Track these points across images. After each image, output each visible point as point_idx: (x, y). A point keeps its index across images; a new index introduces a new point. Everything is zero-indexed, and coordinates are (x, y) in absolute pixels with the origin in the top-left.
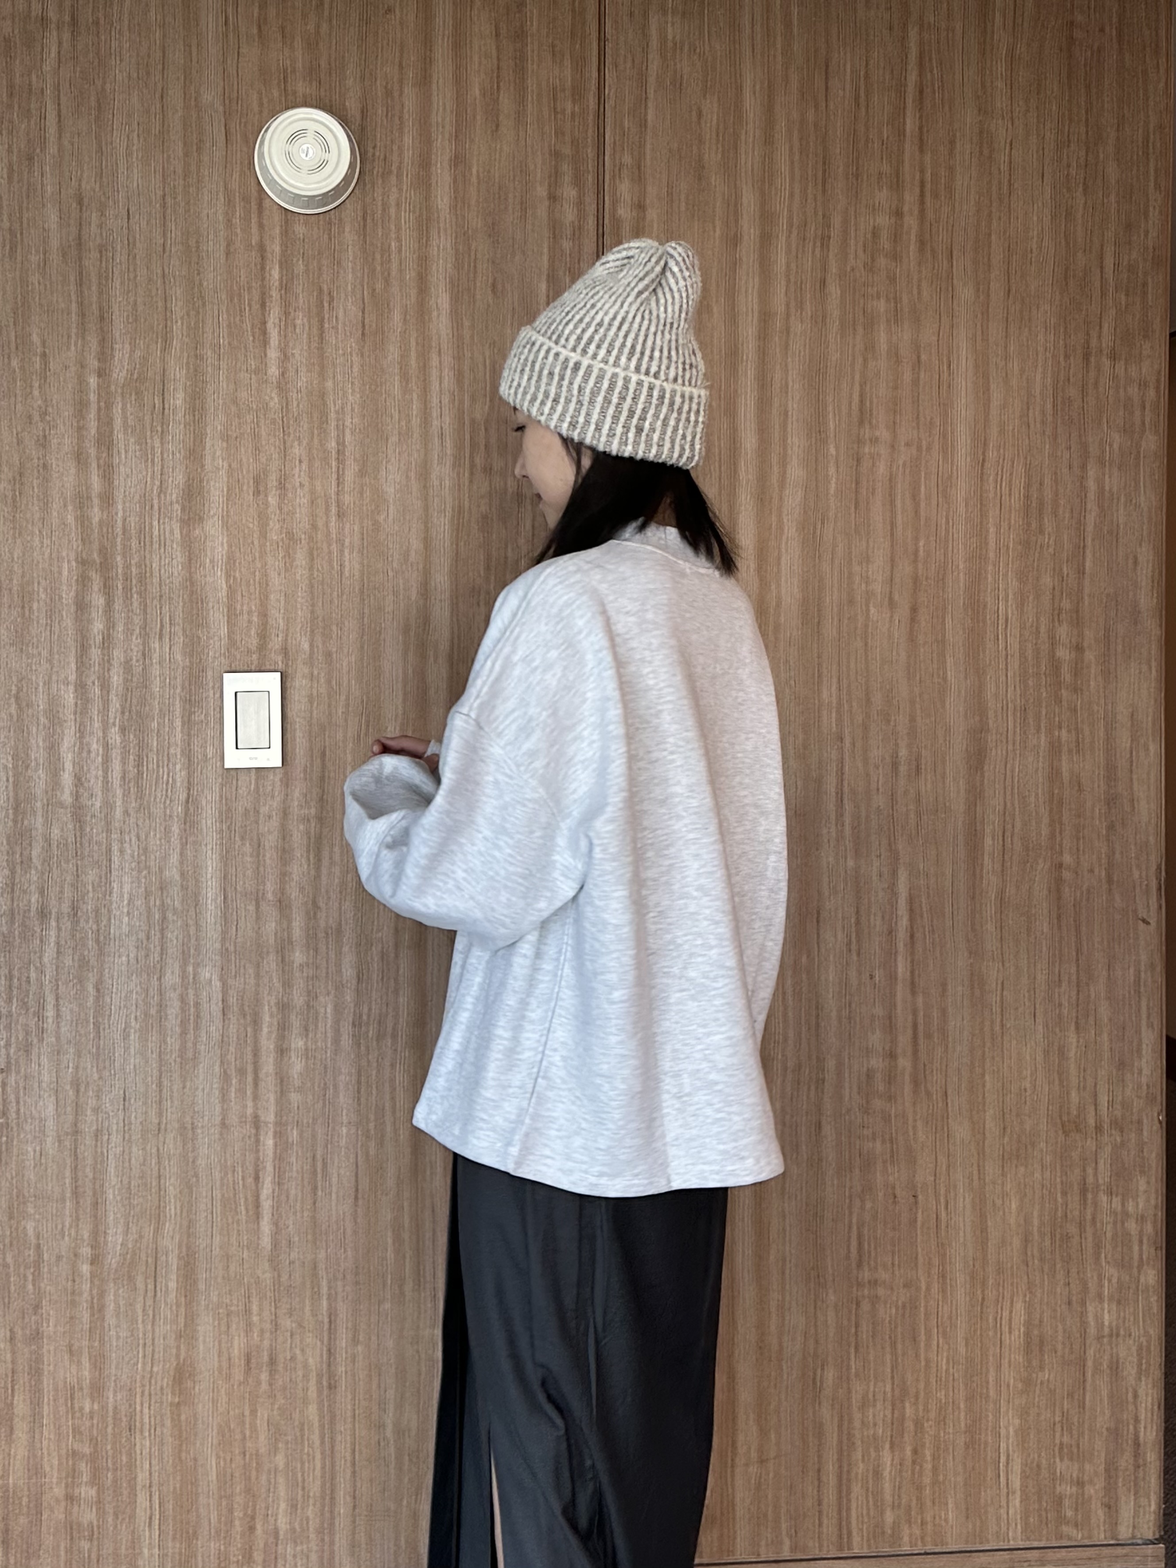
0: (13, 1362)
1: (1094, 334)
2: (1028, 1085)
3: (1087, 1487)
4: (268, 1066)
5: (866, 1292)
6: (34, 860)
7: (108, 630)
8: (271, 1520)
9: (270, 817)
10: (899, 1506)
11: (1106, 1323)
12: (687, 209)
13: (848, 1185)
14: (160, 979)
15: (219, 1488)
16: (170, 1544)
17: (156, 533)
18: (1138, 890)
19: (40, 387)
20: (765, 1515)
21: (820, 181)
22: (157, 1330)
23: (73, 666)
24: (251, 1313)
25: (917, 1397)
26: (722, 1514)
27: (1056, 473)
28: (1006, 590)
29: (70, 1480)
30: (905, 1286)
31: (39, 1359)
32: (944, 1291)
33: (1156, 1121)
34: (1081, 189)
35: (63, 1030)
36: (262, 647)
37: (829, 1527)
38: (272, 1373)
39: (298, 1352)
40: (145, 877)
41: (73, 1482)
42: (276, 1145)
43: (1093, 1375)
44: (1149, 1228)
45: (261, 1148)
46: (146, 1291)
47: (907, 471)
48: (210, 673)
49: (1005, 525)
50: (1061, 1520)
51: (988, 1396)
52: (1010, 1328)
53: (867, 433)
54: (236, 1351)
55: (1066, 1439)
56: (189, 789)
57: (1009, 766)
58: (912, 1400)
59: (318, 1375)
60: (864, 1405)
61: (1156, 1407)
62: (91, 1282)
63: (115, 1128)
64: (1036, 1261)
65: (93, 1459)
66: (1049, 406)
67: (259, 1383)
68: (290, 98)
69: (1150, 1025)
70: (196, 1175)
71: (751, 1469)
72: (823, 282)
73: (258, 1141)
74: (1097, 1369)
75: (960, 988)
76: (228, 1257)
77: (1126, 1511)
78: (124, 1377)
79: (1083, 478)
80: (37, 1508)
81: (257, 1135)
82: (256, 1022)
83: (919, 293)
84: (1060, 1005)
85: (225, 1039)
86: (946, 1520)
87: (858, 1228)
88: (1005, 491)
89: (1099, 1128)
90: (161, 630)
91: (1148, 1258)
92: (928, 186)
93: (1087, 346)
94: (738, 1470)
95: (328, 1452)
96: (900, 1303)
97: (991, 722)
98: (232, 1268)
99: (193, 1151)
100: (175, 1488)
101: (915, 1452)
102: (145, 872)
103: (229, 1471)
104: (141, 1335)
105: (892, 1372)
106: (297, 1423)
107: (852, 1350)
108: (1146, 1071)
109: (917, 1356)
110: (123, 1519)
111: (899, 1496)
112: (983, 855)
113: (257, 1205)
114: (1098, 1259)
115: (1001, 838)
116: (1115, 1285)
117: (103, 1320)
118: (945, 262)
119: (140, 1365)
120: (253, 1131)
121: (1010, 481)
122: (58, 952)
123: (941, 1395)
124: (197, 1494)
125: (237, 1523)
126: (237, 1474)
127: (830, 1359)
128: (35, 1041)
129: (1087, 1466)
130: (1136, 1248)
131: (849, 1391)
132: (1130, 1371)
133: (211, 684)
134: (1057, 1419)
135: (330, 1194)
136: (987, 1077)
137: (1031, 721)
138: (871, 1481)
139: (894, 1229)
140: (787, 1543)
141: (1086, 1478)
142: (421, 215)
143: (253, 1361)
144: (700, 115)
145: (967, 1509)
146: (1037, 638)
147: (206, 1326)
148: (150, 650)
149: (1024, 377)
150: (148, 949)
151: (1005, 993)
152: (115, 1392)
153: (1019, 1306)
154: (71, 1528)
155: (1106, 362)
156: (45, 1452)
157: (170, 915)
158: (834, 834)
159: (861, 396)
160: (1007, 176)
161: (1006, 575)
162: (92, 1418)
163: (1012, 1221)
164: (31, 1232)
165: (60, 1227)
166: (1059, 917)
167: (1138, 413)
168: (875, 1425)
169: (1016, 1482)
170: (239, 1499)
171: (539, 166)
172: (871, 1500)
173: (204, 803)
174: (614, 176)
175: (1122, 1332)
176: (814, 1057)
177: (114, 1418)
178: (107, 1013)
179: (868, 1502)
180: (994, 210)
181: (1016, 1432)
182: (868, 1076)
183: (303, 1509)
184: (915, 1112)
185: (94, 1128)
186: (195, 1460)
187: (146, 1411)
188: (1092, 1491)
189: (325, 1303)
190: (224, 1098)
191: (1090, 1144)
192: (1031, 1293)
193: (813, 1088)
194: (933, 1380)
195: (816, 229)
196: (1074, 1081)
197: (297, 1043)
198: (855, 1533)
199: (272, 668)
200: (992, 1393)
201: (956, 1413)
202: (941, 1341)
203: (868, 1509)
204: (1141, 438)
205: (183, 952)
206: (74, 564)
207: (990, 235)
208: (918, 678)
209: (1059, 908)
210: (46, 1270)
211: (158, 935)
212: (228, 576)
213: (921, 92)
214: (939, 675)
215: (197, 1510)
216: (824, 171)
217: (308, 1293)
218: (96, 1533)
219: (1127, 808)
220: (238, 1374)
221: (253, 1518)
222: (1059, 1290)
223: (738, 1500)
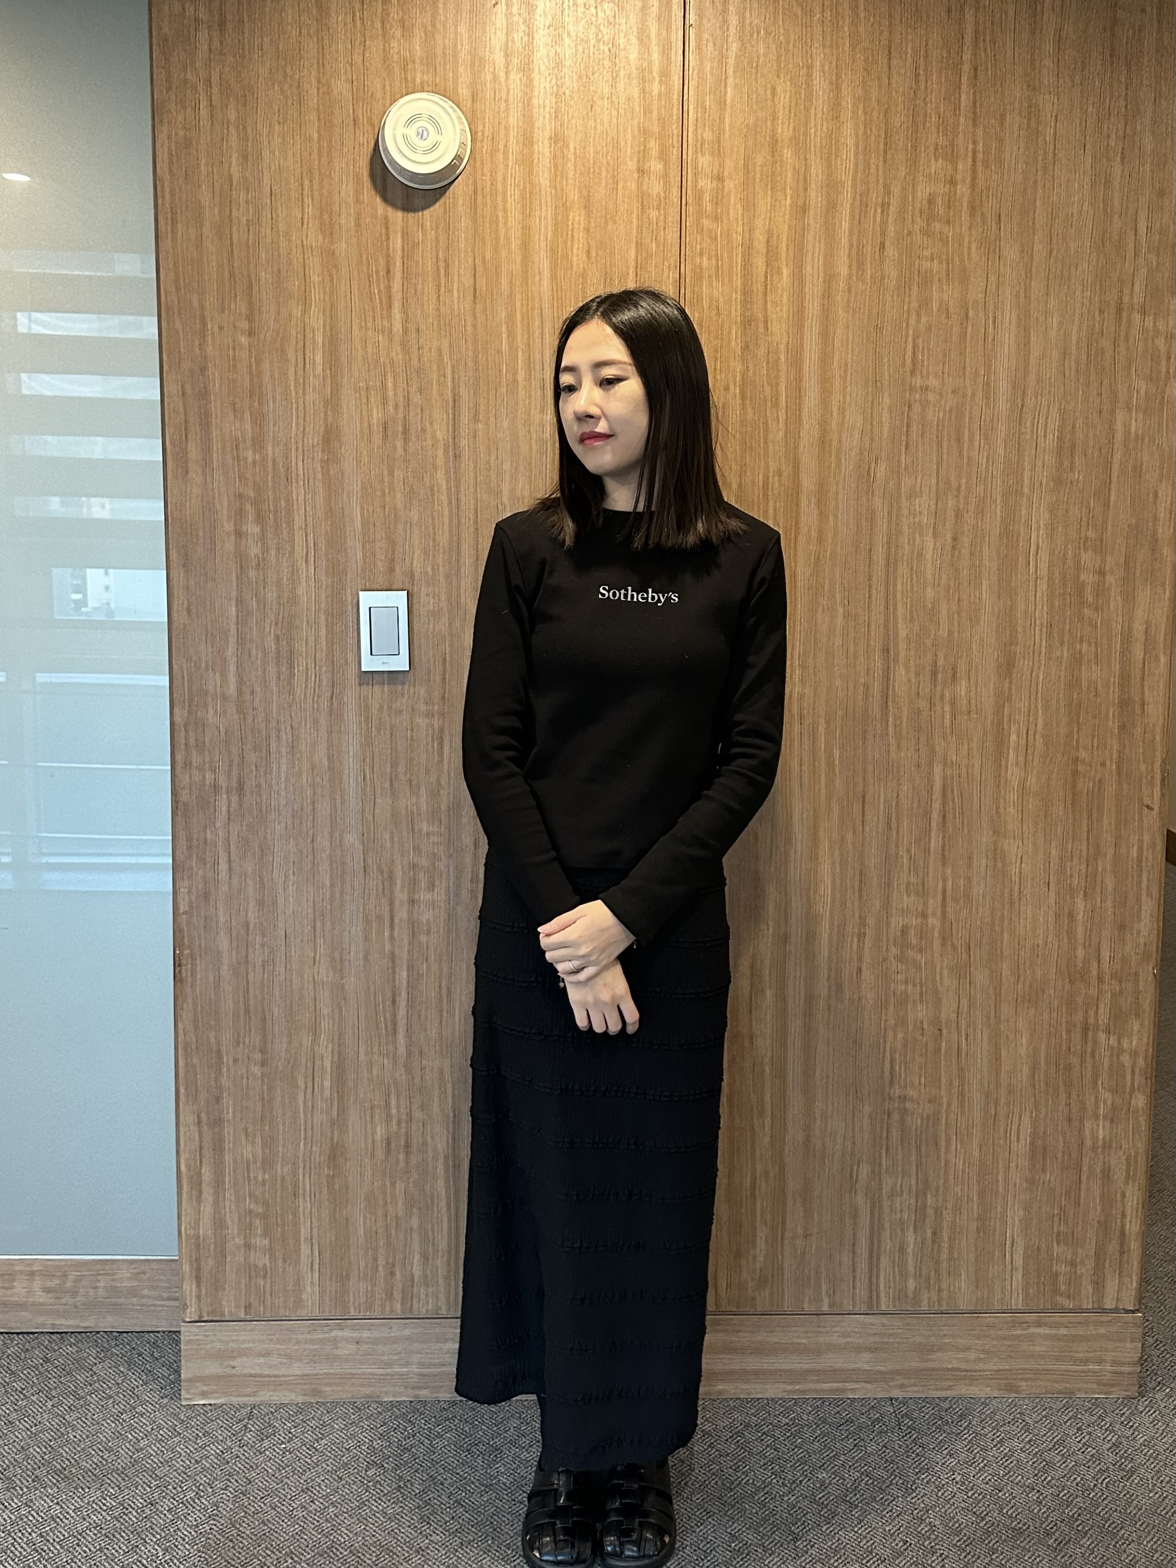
0: (200, 1141)
1: (1126, 291)
2: (1041, 942)
3: (1079, 1267)
4: (402, 914)
5: (896, 1105)
6: (207, 744)
7: (263, 554)
8: (408, 1267)
9: (401, 712)
10: (920, 1275)
11: (1101, 1137)
12: (761, 180)
13: (883, 1018)
14: (313, 841)
15: (367, 1241)
16: (328, 1283)
17: (301, 472)
18: (1144, 781)
19: (200, 345)
20: (809, 1279)
21: (882, 153)
22: (315, 1118)
23: (234, 584)
24: (390, 1108)
25: (937, 1191)
26: (773, 1276)
27: (1087, 418)
28: (1038, 522)
29: (248, 1231)
30: (930, 1102)
31: (221, 1140)
32: (962, 1106)
33: (1152, 975)
34: (1119, 159)
35: (235, 881)
36: (392, 570)
37: (861, 1291)
38: (407, 1154)
39: (429, 1138)
40: (298, 760)
41: (250, 1234)
42: (408, 976)
43: (1087, 1178)
44: (1141, 1062)
45: (397, 977)
46: (306, 1088)
47: (953, 418)
48: (349, 591)
49: (1039, 463)
50: (1056, 1291)
51: (997, 1192)
52: (1018, 1138)
53: (918, 381)
54: (379, 1136)
55: (1062, 1228)
56: (333, 687)
57: (1034, 674)
58: (934, 1192)
59: (445, 1157)
60: (892, 1195)
61: (1140, 1206)
62: (262, 1080)
63: (278, 960)
64: (1042, 1085)
65: (264, 1217)
66: (1084, 357)
67: (398, 1162)
68: (410, 84)
69: (1148, 894)
70: (345, 999)
71: (799, 1242)
72: (882, 246)
73: (394, 972)
74: (1091, 1173)
75: (984, 861)
76: (370, 1064)
77: (1111, 1286)
78: (289, 1154)
79: (1111, 423)
80: (221, 1254)
81: (393, 968)
82: (391, 878)
83: (969, 254)
84: (1071, 876)
85: (367, 890)
86: (959, 1289)
87: (891, 1054)
88: (1041, 433)
89: (1100, 980)
90: (307, 555)
91: (1139, 1086)
92: (980, 156)
93: (1120, 302)
94: (786, 1242)
95: (453, 1217)
96: (925, 1115)
97: (1020, 637)
98: (375, 1072)
99: (342, 979)
100: (331, 1241)
101: (934, 1234)
102: (298, 755)
103: (374, 1229)
104: (302, 1122)
105: (917, 1169)
106: (428, 1192)
107: (884, 1151)
108: (1144, 932)
109: (938, 1158)
110: (290, 1264)
111: (920, 1268)
112: (1008, 749)
113: (395, 1024)
114: (1095, 1083)
115: (1025, 736)
116: (1109, 1106)
117: (272, 1110)
118: (994, 225)
119: (302, 1145)
120: (391, 965)
121: (1046, 425)
122: (229, 819)
123: (958, 1189)
124: (349, 1247)
125: (380, 1268)
126: (380, 1231)
127: (865, 1158)
128: (213, 889)
129: (1080, 1251)
130: (1128, 1077)
131: (880, 1184)
132: (1119, 1176)
133: (350, 600)
134: (1056, 1212)
135: (454, 1015)
136: (1005, 934)
137: (1055, 634)
138: (897, 1255)
139: (922, 1055)
140: (826, 1302)
141: (1078, 1260)
142: (525, 189)
143: (393, 1145)
144: (774, 93)
145: (977, 1280)
146: (1064, 564)
147: (353, 1117)
148: (298, 571)
149: (1062, 331)
150: (301, 818)
151: (1023, 865)
152: (282, 1165)
153: (1026, 1121)
154: (250, 1269)
155: (1137, 317)
156: (227, 1210)
157: (319, 791)
158: (879, 732)
159: (914, 349)
160: (1052, 146)
161: (1039, 508)
162: (264, 1185)
163: (1023, 1051)
164: (213, 1040)
165: (236, 1036)
166: (1073, 803)
167: (1164, 363)
168: (901, 1211)
169: (1019, 1261)
170: (382, 1252)
171: (629, 142)
172: (897, 1269)
173: (345, 699)
174: (696, 152)
175: (1114, 1145)
176: (857, 915)
177: (282, 1186)
178: (270, 868)
179: (894, 1272)
180: (1039, 178)
181: (1020, 1221)
182: (903, 931)
183: (433, 1260)
184: (942, 961)
185: (261, 959)
186: (347, 1220)
187: (307, 1181)
188: (1084, 1271)
189: (450, 1100)
190: (366, 939)
191: (1093, 992)
192: (1036, 1110)
193: (856, 940)
194: (951, 1177)
195: (877, 197)
196: (1080, 936)
197: (424, 896)
198: (882, 1295)
199: (400, 587)
200: (1001, 1189)
201: (970, 1204)
202: (959, 1147)
203: (894, 1277)
204: (1166, 385)
205: (331, 820)
206: (232, 498)
207: (1035, 201)
208: (957, 598)
209: (1074, 794)
210: (225, 1069)
211: (310, 807)
212: (362, 508)
213: (976, 70)
214: (975, 596)
215: (349, 1257)
216: (886, 144)
217: (436, 1092)
218: (269, 1272)
219: (1138, 711)
220: (380, 1155)
221: (393, 1265)
222: (1060, 1109)
223: (786, 1264)
